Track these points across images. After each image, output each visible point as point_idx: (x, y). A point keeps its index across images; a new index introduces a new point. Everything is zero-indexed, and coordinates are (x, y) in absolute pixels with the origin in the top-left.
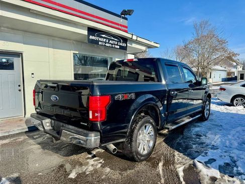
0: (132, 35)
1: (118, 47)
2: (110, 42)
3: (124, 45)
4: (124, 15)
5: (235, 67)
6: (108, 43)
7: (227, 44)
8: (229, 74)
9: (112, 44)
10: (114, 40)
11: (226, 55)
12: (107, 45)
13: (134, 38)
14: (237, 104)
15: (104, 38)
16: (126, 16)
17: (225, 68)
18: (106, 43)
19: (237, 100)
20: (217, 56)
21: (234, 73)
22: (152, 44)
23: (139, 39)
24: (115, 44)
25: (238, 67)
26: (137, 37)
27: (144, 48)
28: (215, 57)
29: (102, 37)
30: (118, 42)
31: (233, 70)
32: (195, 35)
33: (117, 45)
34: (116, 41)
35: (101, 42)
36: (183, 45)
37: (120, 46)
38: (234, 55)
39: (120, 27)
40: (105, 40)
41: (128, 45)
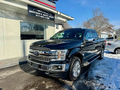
0: (57, 11)
1: (49, 18)
2: (44, 15)
3: (53, 17)
4: (54, 1)
5: (112, 32)
6: (42, 16)
7: (109, 20)
8: (109, 36)
9: (45, 17)
10: (46, 14)
11: (108, 26)
12: (41, 16)
13: (59, 13)
14: (117, 53)
15: (39, 12)
16: (55, 1)
17: (107, 33)
18: (40, 15)
19: (118, 51)
20: (104, 27)
21: (112, 35)
22: (70, 17)
23: (62, 14)
24: (46, 17)
25: (114, 32)
26: (61, 13)
27: (65, 20)
28: (103, 27)
29: (38, 12)
30: (48, 15)
31: (111, 34)
32: (93, 16)
33: (48, 17)
34: (47, 15)
35: (37, 14)
36: (87, 21)
37: (50, 18)
38: (112, 26)
39: (51, 7)
40: (40, 14)
41: (55, 17)
